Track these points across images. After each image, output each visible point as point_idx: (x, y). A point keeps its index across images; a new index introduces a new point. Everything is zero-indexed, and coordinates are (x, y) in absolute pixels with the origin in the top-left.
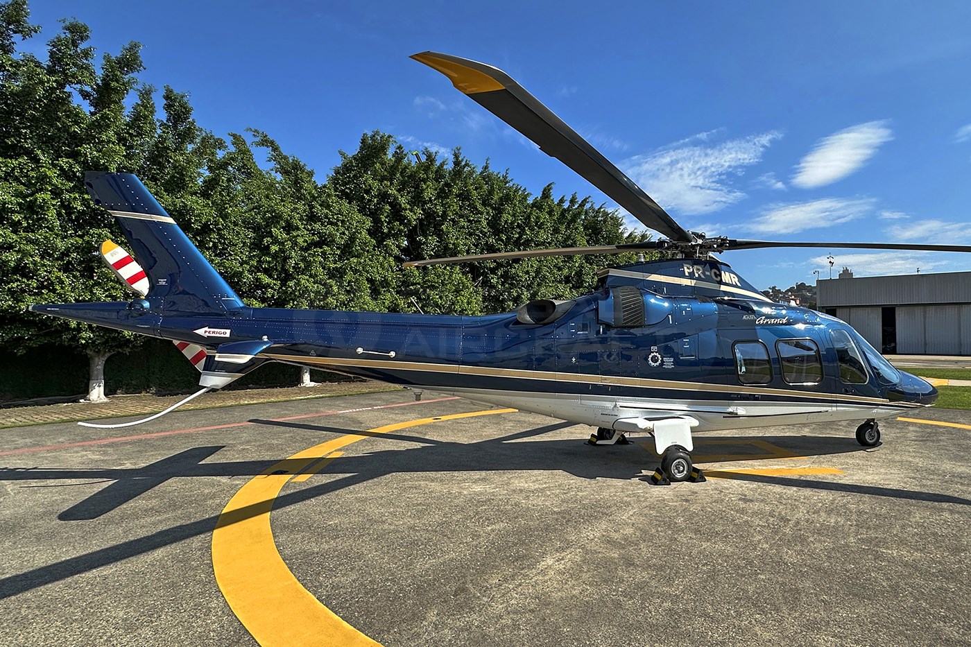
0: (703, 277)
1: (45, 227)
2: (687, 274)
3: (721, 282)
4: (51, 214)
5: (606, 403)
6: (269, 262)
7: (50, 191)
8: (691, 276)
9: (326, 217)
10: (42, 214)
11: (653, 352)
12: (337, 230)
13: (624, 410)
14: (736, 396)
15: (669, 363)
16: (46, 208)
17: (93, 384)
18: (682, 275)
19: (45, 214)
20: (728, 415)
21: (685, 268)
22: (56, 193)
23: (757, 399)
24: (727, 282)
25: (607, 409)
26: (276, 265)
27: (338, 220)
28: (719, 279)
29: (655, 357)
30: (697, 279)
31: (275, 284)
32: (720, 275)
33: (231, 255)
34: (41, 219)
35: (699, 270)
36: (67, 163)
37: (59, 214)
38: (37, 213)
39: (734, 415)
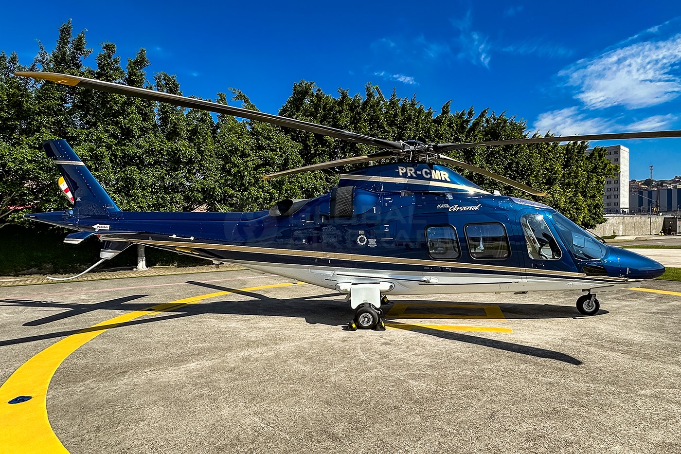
0: (414, 175)
1: (104, 168)
2: (401, 174)
3: (430, 179)
4: (106, 160)
5: (328, 272)
6: (232, 180)
7: (105, 146)
8: (405, 175)
9: (269, 146)
10: (102, 160)
11: (361, 235)
12: (276, 155)
13: (341, 277)
14: (429, 268)
15: (373, 243)
16: (104, 157)
17: (139, 259)
18: (397, 175)
19: (103, 160)
20: (423, 283)
21: (400, 170)
22: (109, 147)
23: (448, 271)
24: (437, 178)
25: (328, 275)
26: (236, 182)
27: (277, 148)
28: (429, 176)
29: (362, 239)
30: (409, 177)
31: (237, 194)
32: (431, 174)
33: (208, 177)
34: (102, 163)
35: (411, 170)
36: (112, 128)
37: (111, 159)
38: (100, 160)
39: (427, 283)
